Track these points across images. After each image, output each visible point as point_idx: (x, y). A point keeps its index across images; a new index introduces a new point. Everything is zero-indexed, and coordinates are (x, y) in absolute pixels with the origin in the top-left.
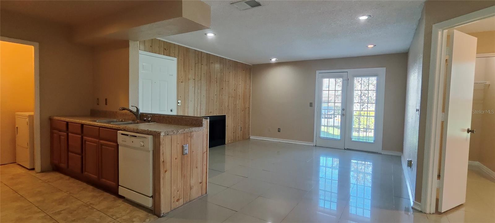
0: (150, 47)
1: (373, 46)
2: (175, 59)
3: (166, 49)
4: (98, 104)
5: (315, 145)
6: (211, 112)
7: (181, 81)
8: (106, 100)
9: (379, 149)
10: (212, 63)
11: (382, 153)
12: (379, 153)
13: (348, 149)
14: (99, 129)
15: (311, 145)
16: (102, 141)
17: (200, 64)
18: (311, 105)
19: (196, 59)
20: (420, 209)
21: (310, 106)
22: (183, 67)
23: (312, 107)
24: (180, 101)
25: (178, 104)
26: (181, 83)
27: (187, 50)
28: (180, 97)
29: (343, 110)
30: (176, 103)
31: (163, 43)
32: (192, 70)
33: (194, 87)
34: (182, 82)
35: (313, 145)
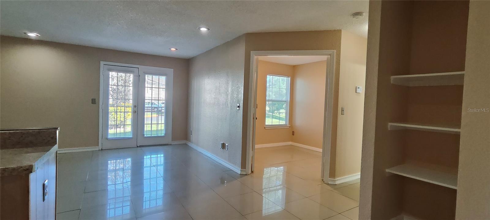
1: (175, 49)
5: (101, 149)
9: (169, 140)
11: (172, 144)
12: (170, 145)
13: (140, 146)
15: (96, 149)
18: (94, 101)
20: (245, 173)
21: (92, 103)
23: (95, 105)
29: (135, 106)
35: (98, 149)
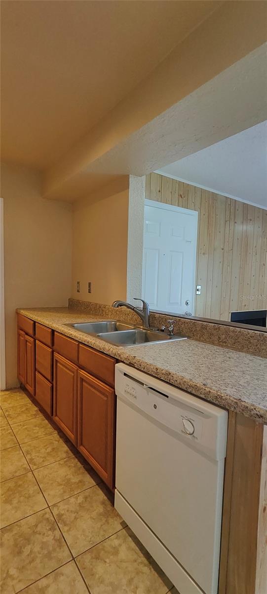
0: (158, 192)
2: (196, 213)
3: (183, 196)
4: (78, 291)
6: (245, 306)
7: (202, 253)
8: (90, 284)
10: (251, 220)
14: (78, 345)
16: (82, 372)
17: (232, 223)
19: (227, 212)
22: (207, 227)
24: (200, 287)
25: (197, 292)
26: (203, 256)
27: (214, 196)
28: (201, 279)
30: (194, 290)
31: (177, 186)
32: (220, 232)
33: (222, 263)
34: (204, 254)
